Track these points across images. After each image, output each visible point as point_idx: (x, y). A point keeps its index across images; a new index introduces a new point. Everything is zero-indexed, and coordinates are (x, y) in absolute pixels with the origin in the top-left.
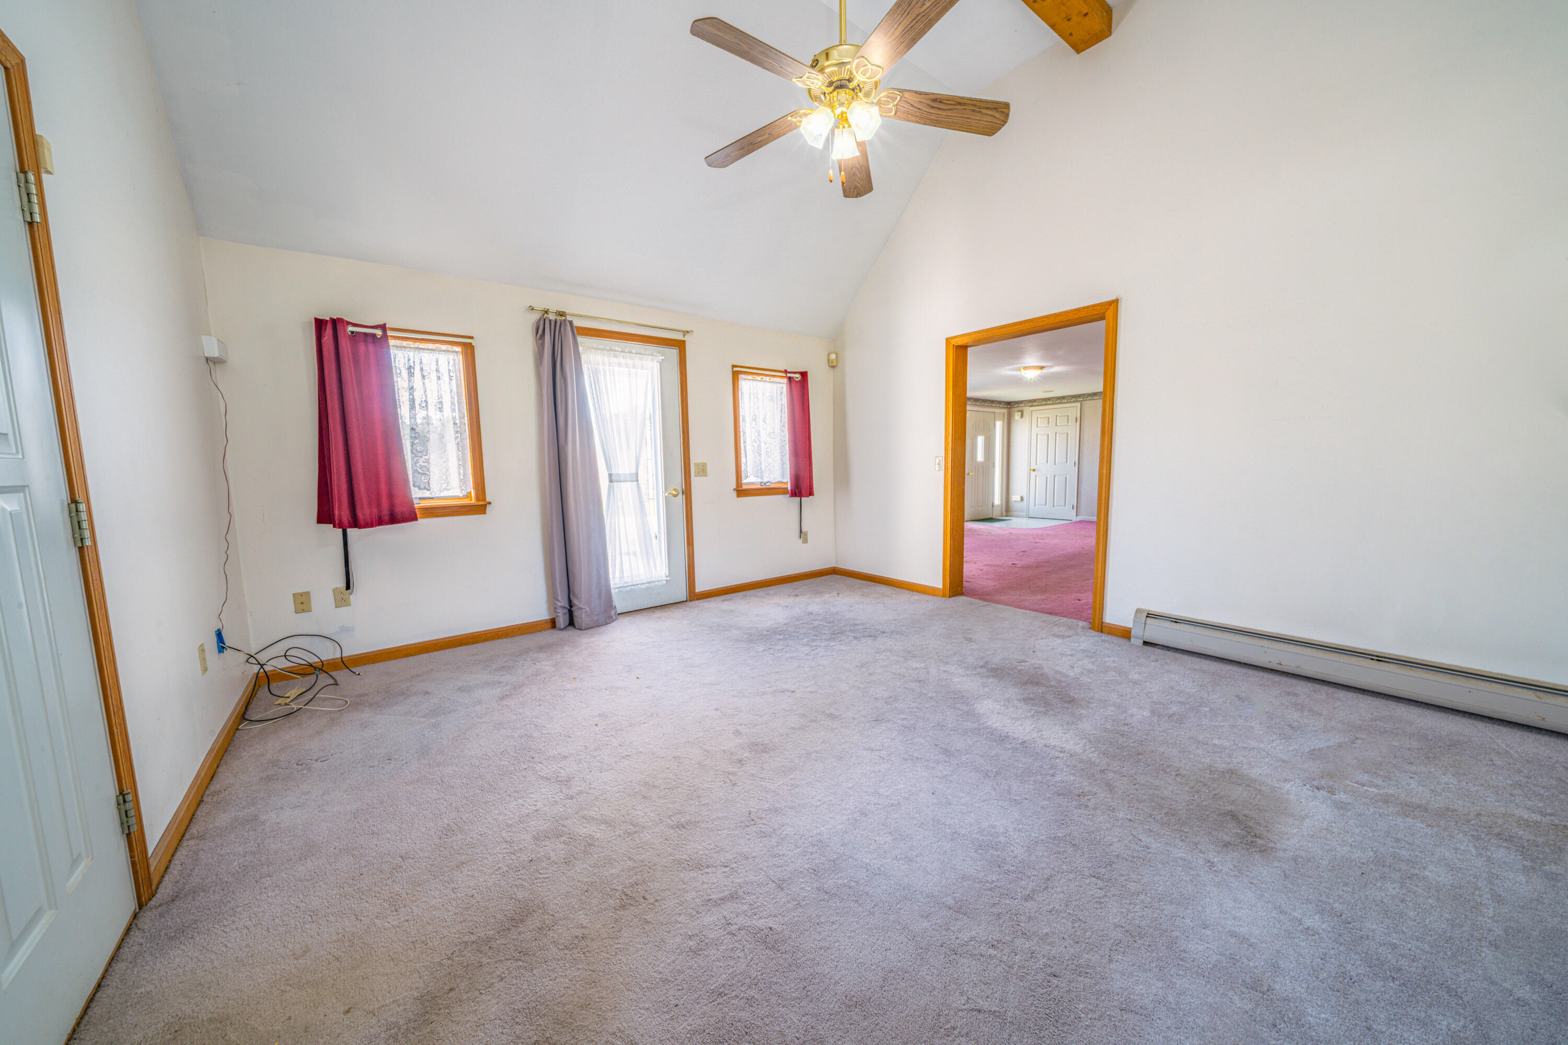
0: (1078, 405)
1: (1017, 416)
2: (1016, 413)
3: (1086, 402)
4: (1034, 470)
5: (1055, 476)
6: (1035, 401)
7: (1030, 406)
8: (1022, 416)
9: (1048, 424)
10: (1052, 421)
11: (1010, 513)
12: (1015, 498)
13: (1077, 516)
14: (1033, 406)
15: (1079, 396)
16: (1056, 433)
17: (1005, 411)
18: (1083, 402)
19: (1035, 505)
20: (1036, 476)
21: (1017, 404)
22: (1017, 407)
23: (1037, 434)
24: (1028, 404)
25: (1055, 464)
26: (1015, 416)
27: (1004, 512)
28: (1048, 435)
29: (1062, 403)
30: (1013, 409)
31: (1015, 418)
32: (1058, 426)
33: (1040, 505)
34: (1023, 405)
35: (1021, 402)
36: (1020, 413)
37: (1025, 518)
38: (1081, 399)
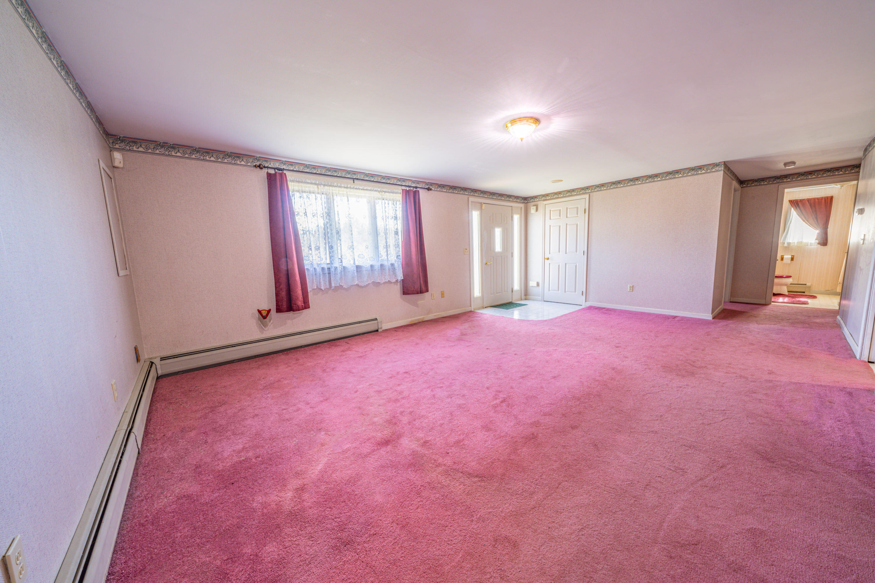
0: (587, 196)
1: (533, 210)
2: (532, 207)
3: (594, 193)
4: (548, 259)
5: (566, 264)
6: (548, 195)
7: (544, 200)
8: (537, 210)
9: (560, 216)
10: (563, 213)
11: (528, 297)
12: (532, 283)
13: (586, 301)
14: (546, 200)
15: (587, 188)
16: (567, 224)
17: (522, 205)
18: (591, 194)
19: (549, 291)
20: (550, 264)
21: (533, 198)
22: (532, 202)
23: (550, 226)
24: (542, 198)
25: (566, 253)
26: (531, 210)
27: (523, 297)
28: (560, 227)
29: (572, 196)
30: (529, 204)
31: (530, 212)
32: (569, 218)
33: (554, 290)
34: (538, 200)
35: (536, 197)
36: (535, 207)
37: (545, 302)
38: (589, 191)
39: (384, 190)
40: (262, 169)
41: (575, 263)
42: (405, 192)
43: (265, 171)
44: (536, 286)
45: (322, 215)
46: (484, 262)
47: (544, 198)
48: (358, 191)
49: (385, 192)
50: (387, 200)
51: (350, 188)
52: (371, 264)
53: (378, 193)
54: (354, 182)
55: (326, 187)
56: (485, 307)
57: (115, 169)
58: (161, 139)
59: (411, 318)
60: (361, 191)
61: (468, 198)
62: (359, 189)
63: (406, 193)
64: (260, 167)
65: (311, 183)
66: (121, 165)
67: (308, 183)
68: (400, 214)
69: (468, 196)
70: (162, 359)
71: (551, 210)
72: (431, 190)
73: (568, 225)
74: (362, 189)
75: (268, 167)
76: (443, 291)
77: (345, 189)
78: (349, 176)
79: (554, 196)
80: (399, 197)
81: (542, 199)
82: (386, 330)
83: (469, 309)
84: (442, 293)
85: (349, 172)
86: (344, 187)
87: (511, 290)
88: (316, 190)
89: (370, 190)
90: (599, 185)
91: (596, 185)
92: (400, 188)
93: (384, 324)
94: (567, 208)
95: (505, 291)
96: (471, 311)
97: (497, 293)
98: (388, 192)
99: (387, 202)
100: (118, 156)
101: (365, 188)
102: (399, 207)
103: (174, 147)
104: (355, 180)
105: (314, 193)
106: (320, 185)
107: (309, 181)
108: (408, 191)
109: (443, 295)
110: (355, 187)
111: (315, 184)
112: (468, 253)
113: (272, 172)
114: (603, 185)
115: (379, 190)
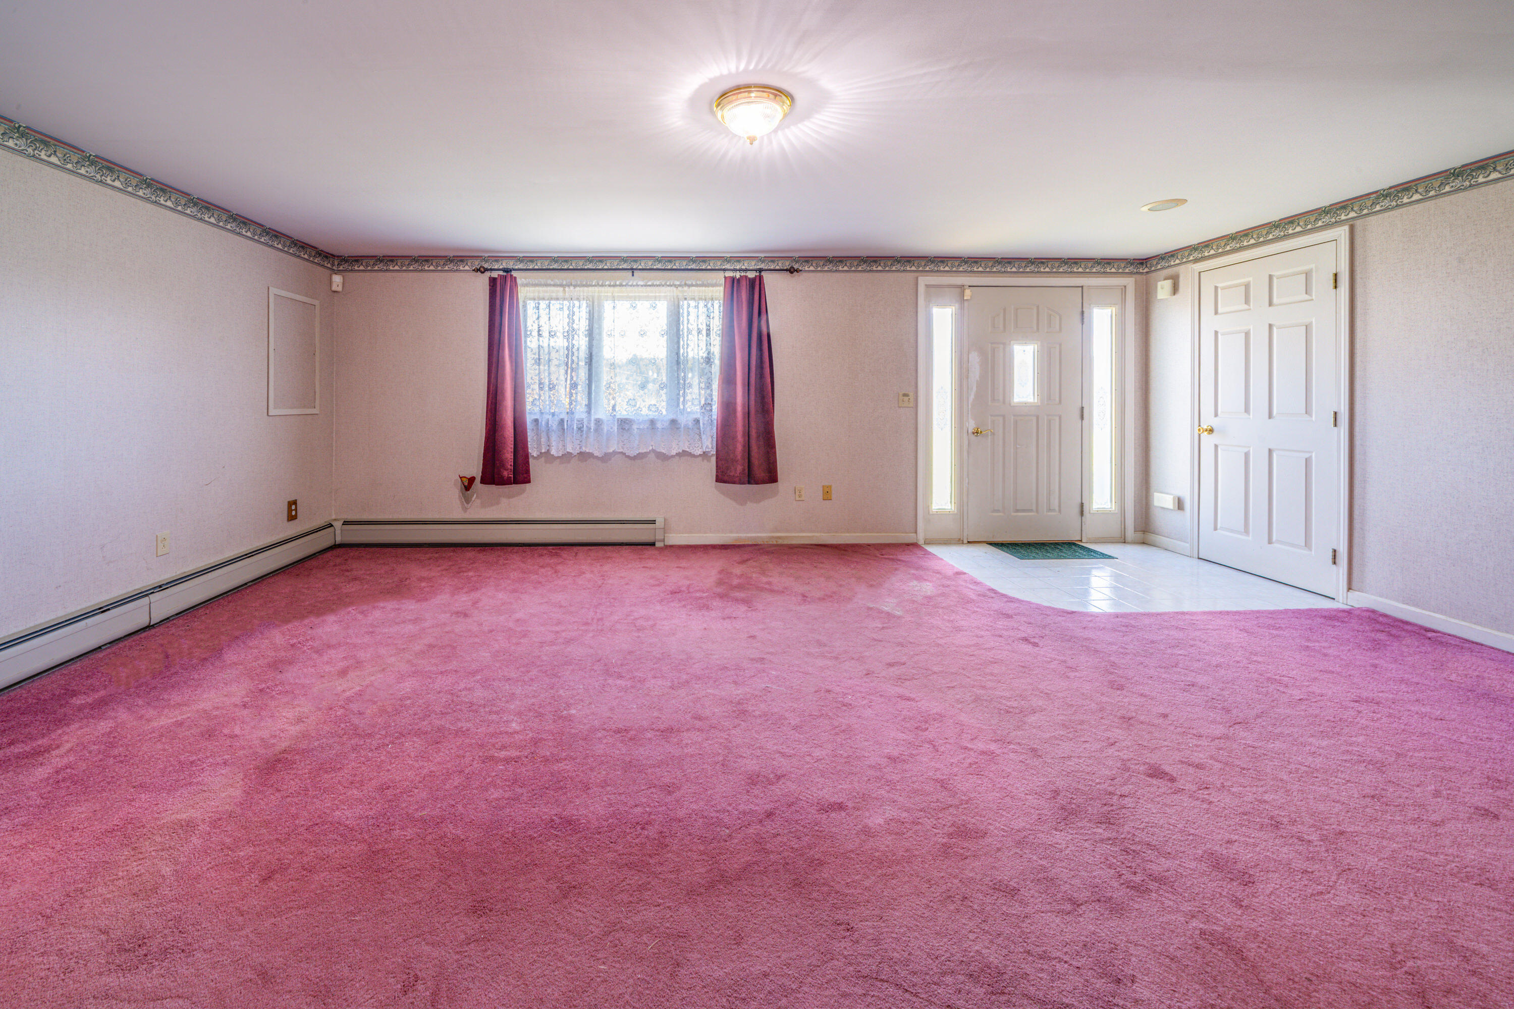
0: (1342, 232)
1: (1163, 289)
2: (1160, 284)
3: (1373, 219)
4: (1211, 431)
5: (1270, 451)
6: (1207, 244)
7: (1196, 261)
8: (1175, 289)
9: (1247, 301)
10: (1259, 292)
11: (1152, 537)
12: (1162, 500)
13: (1350, 588)
14: (1204, 259)
15: (1343, 206)
16: (1270, 326)
17: (1129, 282)
18: (1358, 223)
19: (1216, 529)
20: (1216, 446)
21: (1163, 259)
22: (1163, 268)
23: (1216, 333)
24: (1189, 255)
25: (1270, 416)
26: (1156, 292)
27: (1130, 533)
28: (1247, 334)
29: (1287, 237)
30: (1154, 274)
31: (1156, 297)
32: (1276, 305)
33: (1232, 531)
34: (1177, 261)
35: (1172, 254)
36: (1168, 284)
37: (1202, 563)
38: (1353, 214)
39: (689, 282)
40: (483, 273)
41: (1309, 452)
42: (729, 281)
43: (488, 274)
44: (1171, 507)
45: (566, 334)
46: (971, 425)
47: (1196, 255)
48: (636, 289)
49: (689, 286)
50: (693, 299)
51: (621, 285)
52: (651, 417)
53: (675, 289)
54: (633, 275)
55: (578, 289)
56: (969, 542)
57: (335, 294)
58: (380, 252)
59: (737, 532)
60: (640, 289)
61: (917, 278)
62: (638, 285)
63: (733, 284)
64: (482, 270)
65: (554, 285)
66: (340, 289)
67: (550, 285)
68: (717, 324)
69: (916, 274)
70: (346, 523)
71: (1219, 285)
72: (797, 271)
73: (1275, 330)
74: (642, 286)
75: (491, 270)
76: (830, 487)
77: (611, 289)
78: (625, 266)
79: (1226, 245)
80: (719, 292)
81: (1191, 258)
82: (671, 546)
83: (909, 538)
84: (827, 490)
85: (624, 260)
86: (610, 286)
87: (1077, 510)
88: (561, 294)
89: (659, 285)
90: (1391, 188)
91: (1376, 192)
92: (721, 275)
93: (674, 535)
94: (1271, 277)
95: (1050, 510)
96: (915, 545)
97: (1017, 511)
98: (697, 285)
99: (692, 303)
100: (337, 279)
101: (650, 283)
102: (717, 309)
103: (389, 259)
104: (635, 272)
105: (557, 299)
106: (569, 286)
107: (552, 283)
108: (739, 280)
109: (827, 494)
110: (630, 284)
111: (561, 285)
112: (912, 405)
113: (495, 274)
114: (1406, 187)
115: (678, 283)
